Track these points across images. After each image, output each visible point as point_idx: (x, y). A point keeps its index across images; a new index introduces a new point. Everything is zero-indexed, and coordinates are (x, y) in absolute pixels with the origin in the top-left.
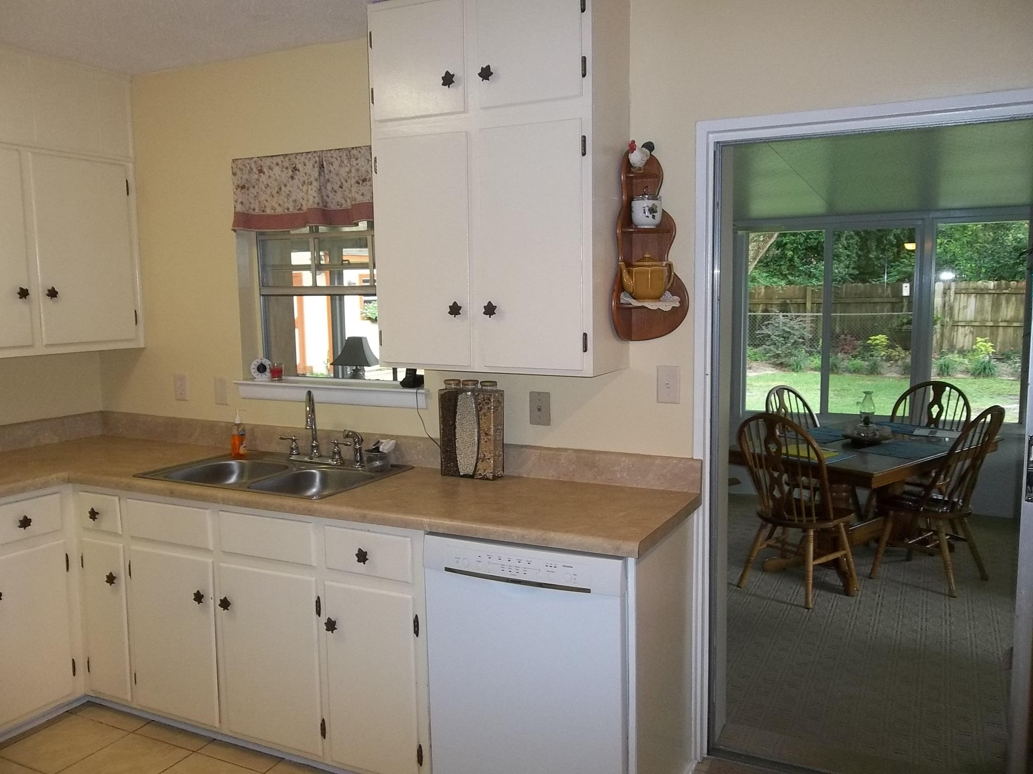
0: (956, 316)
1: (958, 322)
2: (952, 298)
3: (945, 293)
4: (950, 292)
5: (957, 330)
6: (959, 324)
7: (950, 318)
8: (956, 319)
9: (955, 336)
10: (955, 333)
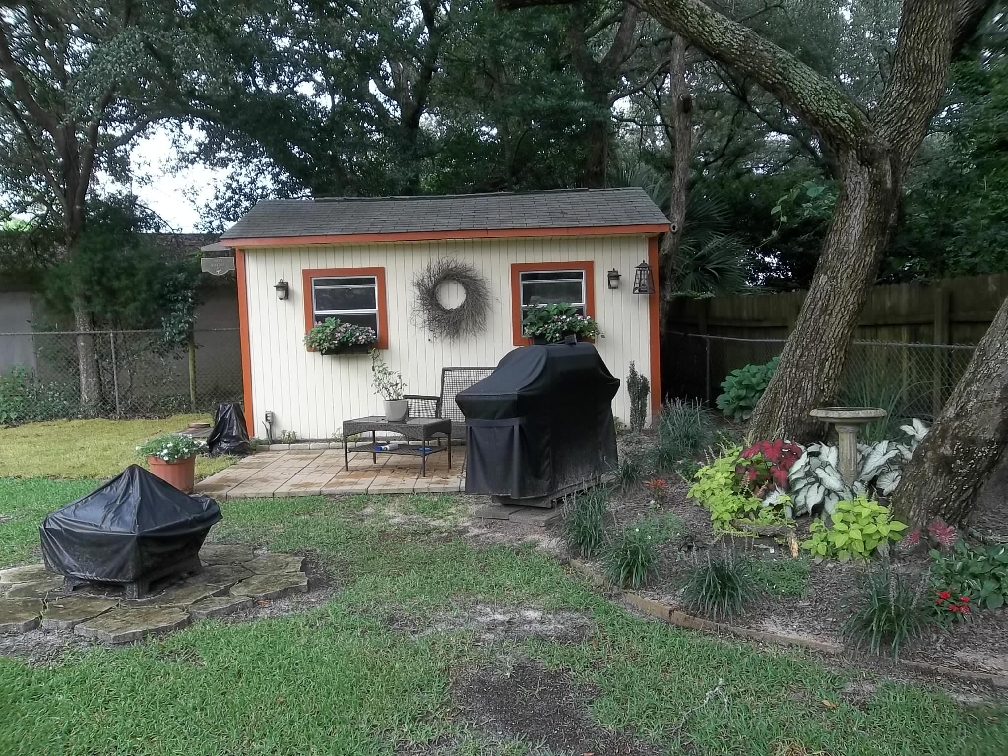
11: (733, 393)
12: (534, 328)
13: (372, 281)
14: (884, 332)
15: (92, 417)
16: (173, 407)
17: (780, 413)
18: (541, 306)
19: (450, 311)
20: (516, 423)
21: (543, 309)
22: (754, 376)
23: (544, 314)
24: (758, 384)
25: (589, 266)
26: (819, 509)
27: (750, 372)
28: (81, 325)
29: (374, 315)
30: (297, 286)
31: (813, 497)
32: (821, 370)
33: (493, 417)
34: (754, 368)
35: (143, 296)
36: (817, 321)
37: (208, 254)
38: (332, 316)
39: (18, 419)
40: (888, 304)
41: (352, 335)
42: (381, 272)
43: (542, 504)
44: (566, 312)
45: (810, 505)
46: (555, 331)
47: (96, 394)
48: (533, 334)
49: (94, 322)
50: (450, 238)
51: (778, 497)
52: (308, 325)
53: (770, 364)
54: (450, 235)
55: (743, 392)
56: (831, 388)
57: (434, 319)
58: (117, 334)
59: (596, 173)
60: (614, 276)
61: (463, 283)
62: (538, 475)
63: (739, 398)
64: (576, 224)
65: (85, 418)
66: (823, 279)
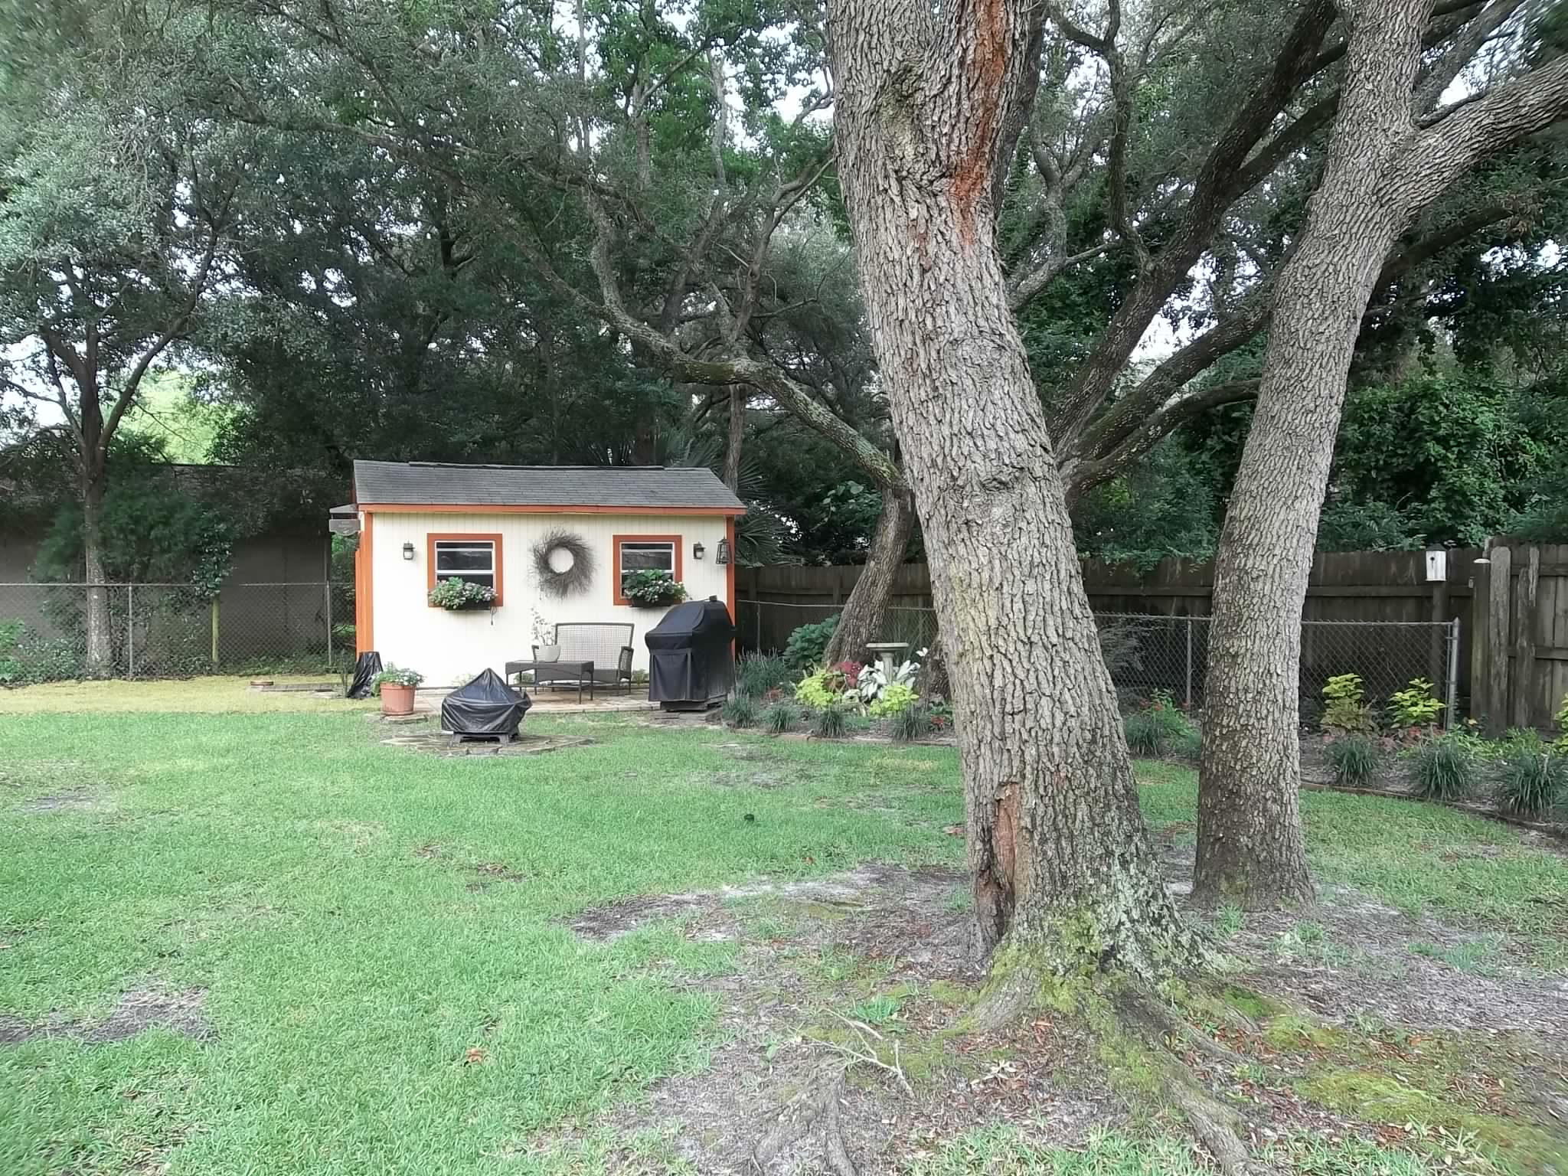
0: (1548, 636)
1: (1553, 648)
2: (1533, 586)
3: (1514, 576)
4: (1527, 572)
5: (1552, 672)
6: (1555, 655)
7: (1529, 641)
8: (1548, 643)
9: (1548, 686)
10: (1548, 679)
11: (798, 645)
12: (635, 591)
13: (490, 545)
14: (906, 600)
15: (105, 679)
16: (195, 668)
17: (846, 648)
18: (640, 571)
19: (559, 575)
20: (689, 651)
21: (642, 575)
22: (813, 632)
23: (643, 579)
24: (817, 639)
25: (678, 539)
26: (874, 696)
27: (812, 630)
28: (95, 576)
29: (491, 576)
30: (421, 548)
31: (871, 689)
32: (871, 621)
33: (672, 648)
34: (812, 627)
35: (180, 547)
36: (869, 590)
37: (337, 516)
38: (455, 576)
39: (12, 681)
40: (909, 579)
41: (478, 594)
42: (498, 538)
43: (699, 708)
44: (660, 578)
45: (870, 695)
46: (655, 593)
47: (109, 653)
48: (635, 595)
49: (113, 573)
50: (566, 511)
51: (850, 692)
52: (431, 586)
53: (823, 624)
54: (565, 509)
55: (806, 645)
56: (877, 632)
57: (546, 581)
58: (137, 588)
59: (646, 440)
60: (698, 549)
61: (571, 550)
62: (699, 687)
63: (803, 649)
64: (668, 504)
65: (97, 678)
66: (872, 563)
